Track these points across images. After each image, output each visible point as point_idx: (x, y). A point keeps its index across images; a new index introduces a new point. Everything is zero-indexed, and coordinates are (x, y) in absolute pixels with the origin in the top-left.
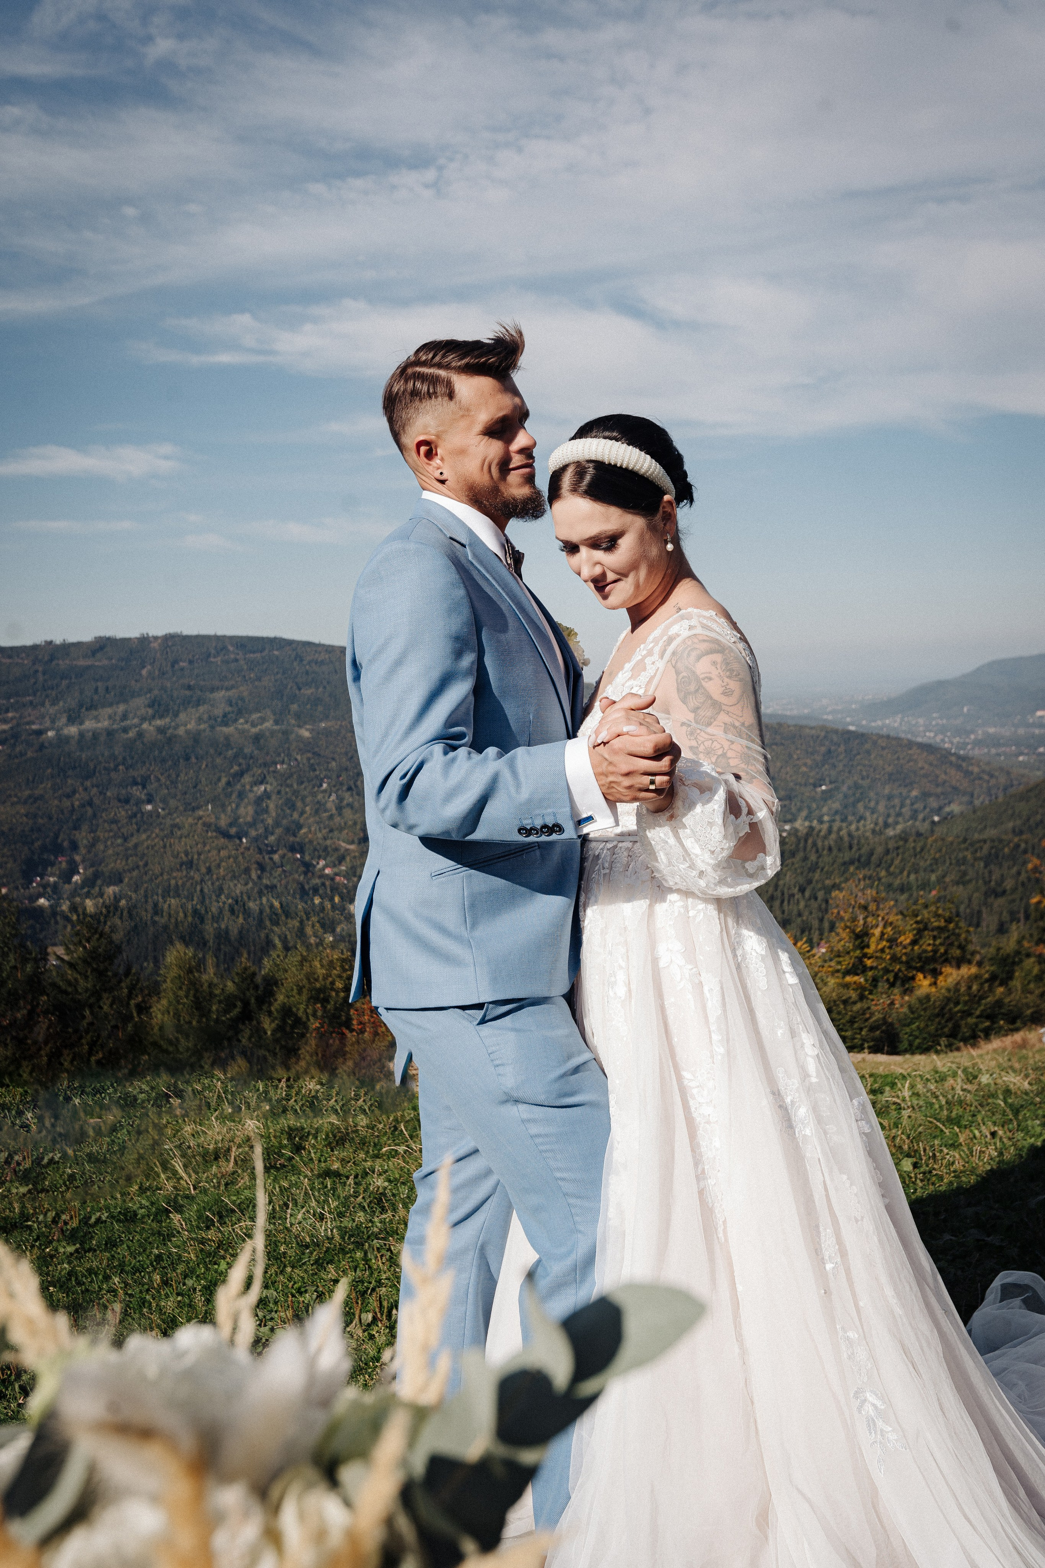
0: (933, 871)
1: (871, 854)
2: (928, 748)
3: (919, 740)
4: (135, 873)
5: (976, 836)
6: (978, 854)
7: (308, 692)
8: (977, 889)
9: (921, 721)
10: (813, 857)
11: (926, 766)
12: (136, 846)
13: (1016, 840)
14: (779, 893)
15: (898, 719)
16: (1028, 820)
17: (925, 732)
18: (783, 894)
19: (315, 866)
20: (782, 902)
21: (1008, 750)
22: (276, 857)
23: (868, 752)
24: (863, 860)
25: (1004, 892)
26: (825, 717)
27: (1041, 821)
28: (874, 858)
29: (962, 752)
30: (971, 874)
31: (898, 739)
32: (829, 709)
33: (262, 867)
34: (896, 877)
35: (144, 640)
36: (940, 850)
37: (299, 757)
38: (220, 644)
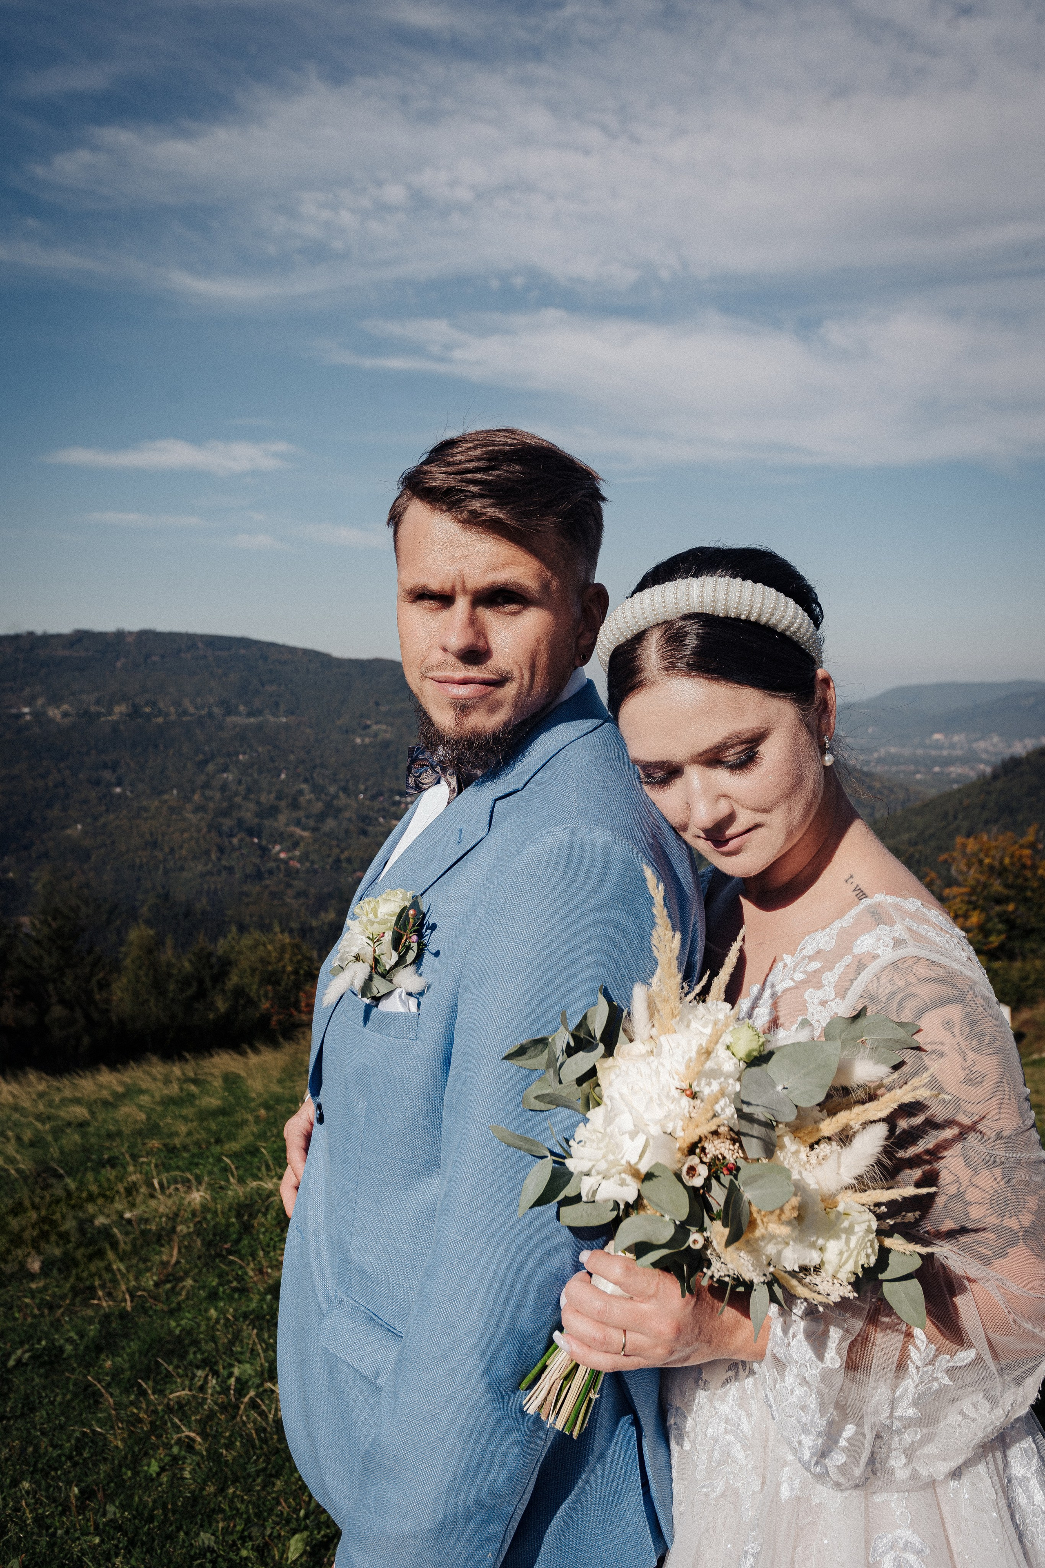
4: (103, 850)
7: (270, 688)
12: (104, 825)
19: (270, 850)
21: (907, 768)
22: (235, 841)
33: (221, 850)
35: (120, 635)
37: (260, 749)
38: (190, 641)
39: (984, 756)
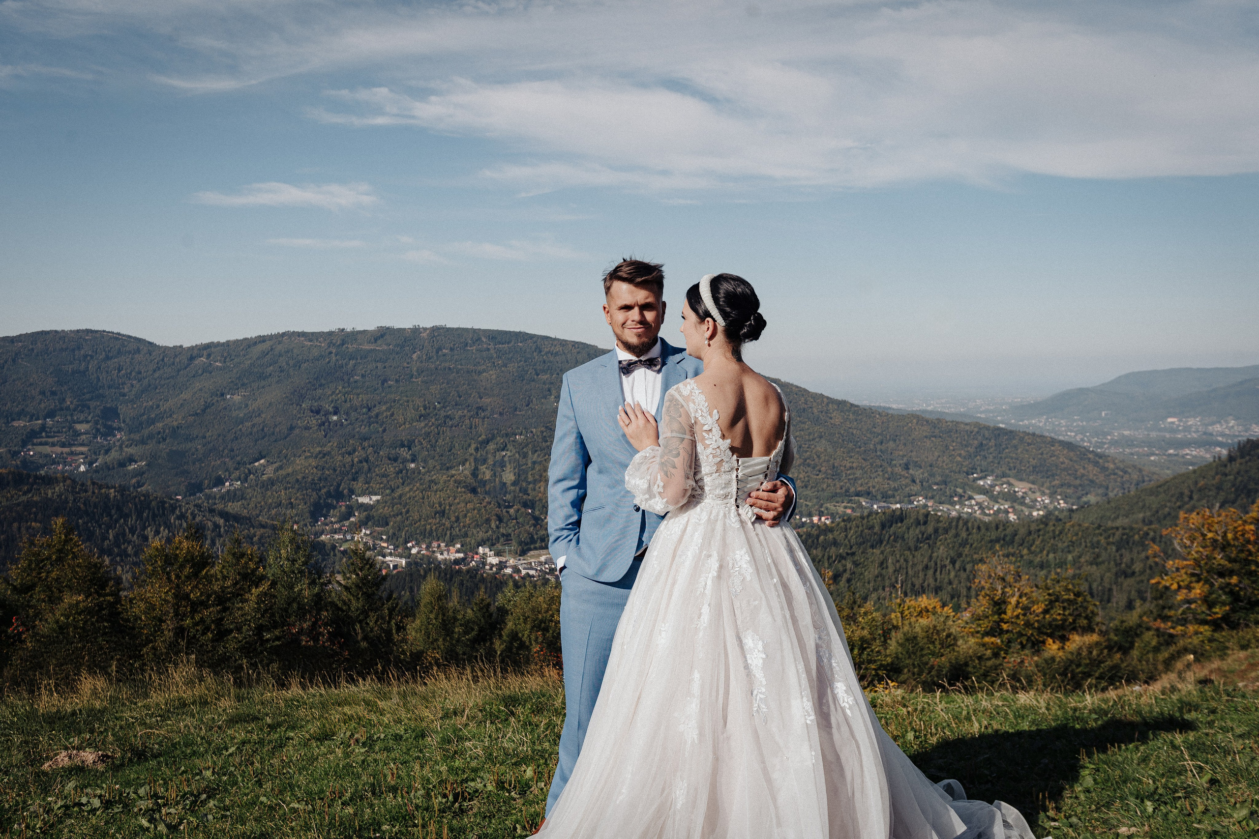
0: (1069, 552)
1: (1015, 534)
2: (1069, 446)
3: (1061, 438)
4: (399, 518)
5: (1110, 524)
6: (1111, 540)
7: (544, 377)
8: (1109, 570)
9: (1063, 422)
10: (964, 535)
11: (1066, 461)
12: (400, 496)
13: (1145, 529)
14: (932, 564)
15: (1043, 420)
16: (1157, 512)
17: (1066, 431)
18: (936, 564)
19: (543, 520)
20: (934, 572)
21: (1141, 450)
22: (512, 511)
23: (1016, 447)
24: (1007, 539)
25: (1133, 574)
26: (978, 415)
27: (1169, 514)
28: (1017, 539)
29: (1099, 451)
30: (1104, 556)
31: (1042, 437)
32: (983, 408)
33: (500, 519)
34: (1036, 556)
35: (416, 331)
36: (1076, 534)
37: (534, 430)
38: (476, 335)
39: (1220, 439)
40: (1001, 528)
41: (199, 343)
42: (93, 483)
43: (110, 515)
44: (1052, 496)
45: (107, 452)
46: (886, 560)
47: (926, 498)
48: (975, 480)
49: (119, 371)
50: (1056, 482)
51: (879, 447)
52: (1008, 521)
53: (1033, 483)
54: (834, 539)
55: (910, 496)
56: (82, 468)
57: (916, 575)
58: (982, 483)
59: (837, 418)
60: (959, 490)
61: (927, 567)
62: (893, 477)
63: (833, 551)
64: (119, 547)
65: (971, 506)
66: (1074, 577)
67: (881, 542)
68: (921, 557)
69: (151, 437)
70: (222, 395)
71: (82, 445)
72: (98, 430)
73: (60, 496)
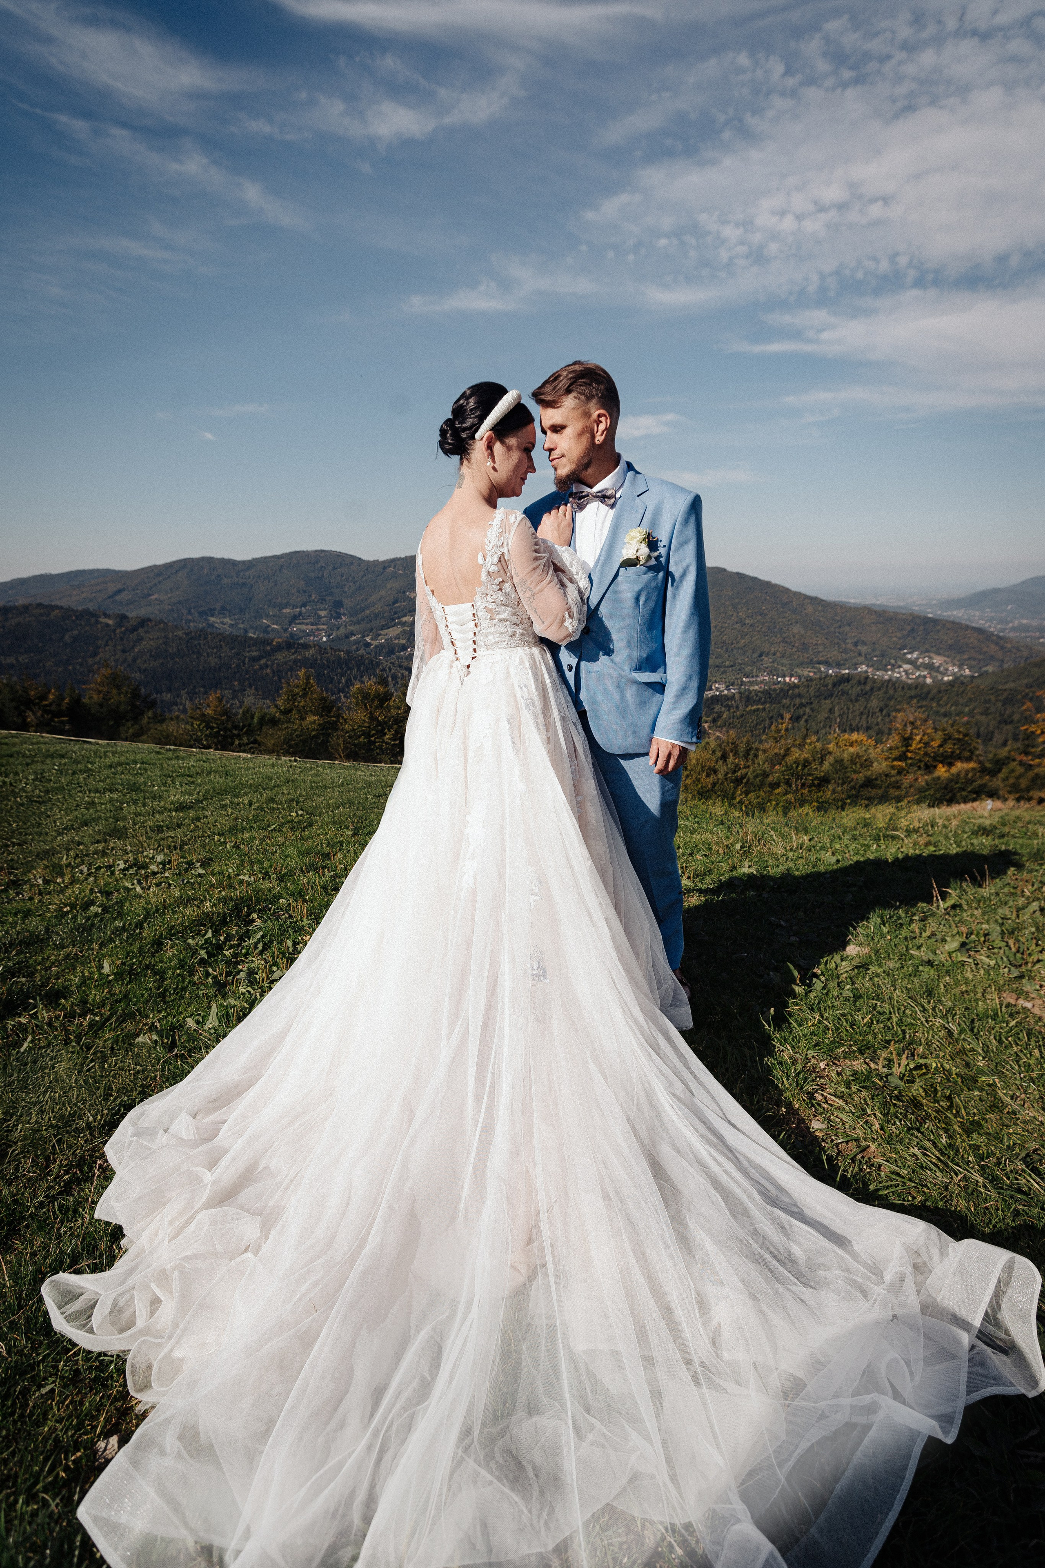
0: (967, 706)
1: (929, 692)
2: (979, 631)
3: (974, 625)
5: (1000, 687)
6: (1000, 698)
8: (994, 719)
9: (977, 613)
10: (891, 692)
11: (976, 642)
13: (1027, 690)
14: (866, 711)
15: (963, 611)
16: (1038, 679)
17: (979, 620)
18: (869, 711)
20: (868, 717)
21: (1033, 634)
23: (938, 631)
24: (923, 695)
25: (1012, 722)
26: (914, 608)
28: (930, 696)
29: (1001, 634)
30: (993, 709)
31: (959, 624)
32: (918, 603)
34: (942, 707)
36: (974, 694)
40: (919, 688)
41: (388, 558)
42: (331, 649)
43: (342, 668)
44: (960, 666)
45: (338, 629)
46: (834, 707)
47: (867, 666)
48: (905, 654)
49: (342, 576)
50: (965, 657)
51: (837, 630)
52: (925, 683)
53: (948, 657)
54: (799, 693)
55: (856, 664)
56: (324, 639)
57: (854, 718)
58: (909, 656)
59: (810, 609)
60: (893, 661)
61: (862, 714)
62: (846, 651)
63: (798, 701)
64: (348, 687)
65: (899, 673)
66: (968, 723)
67: (831, 695)
68: (859, 706)
69: (363, 619)
70: (404, 592)
71: (323, 624)
72: (332, 615)
73: (313, 656)
